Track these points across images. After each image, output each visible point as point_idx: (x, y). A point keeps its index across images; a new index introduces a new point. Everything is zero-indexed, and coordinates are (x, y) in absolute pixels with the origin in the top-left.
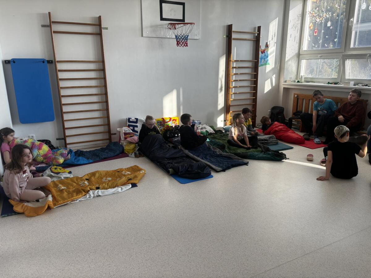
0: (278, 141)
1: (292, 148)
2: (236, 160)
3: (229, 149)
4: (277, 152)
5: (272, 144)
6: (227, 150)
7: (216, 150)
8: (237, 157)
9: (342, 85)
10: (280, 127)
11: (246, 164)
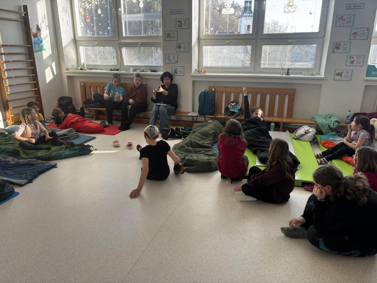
0: (79, 133)
1: (94, 138)
2: (41, 165)
3: (25, 154)
4: (82, 145)
5: (73, 138)
6: (24, 156)
7: (8, 159)
8: (40, 161)
9: (123, 72)
10: (76, 118)
11: (55, 166)
